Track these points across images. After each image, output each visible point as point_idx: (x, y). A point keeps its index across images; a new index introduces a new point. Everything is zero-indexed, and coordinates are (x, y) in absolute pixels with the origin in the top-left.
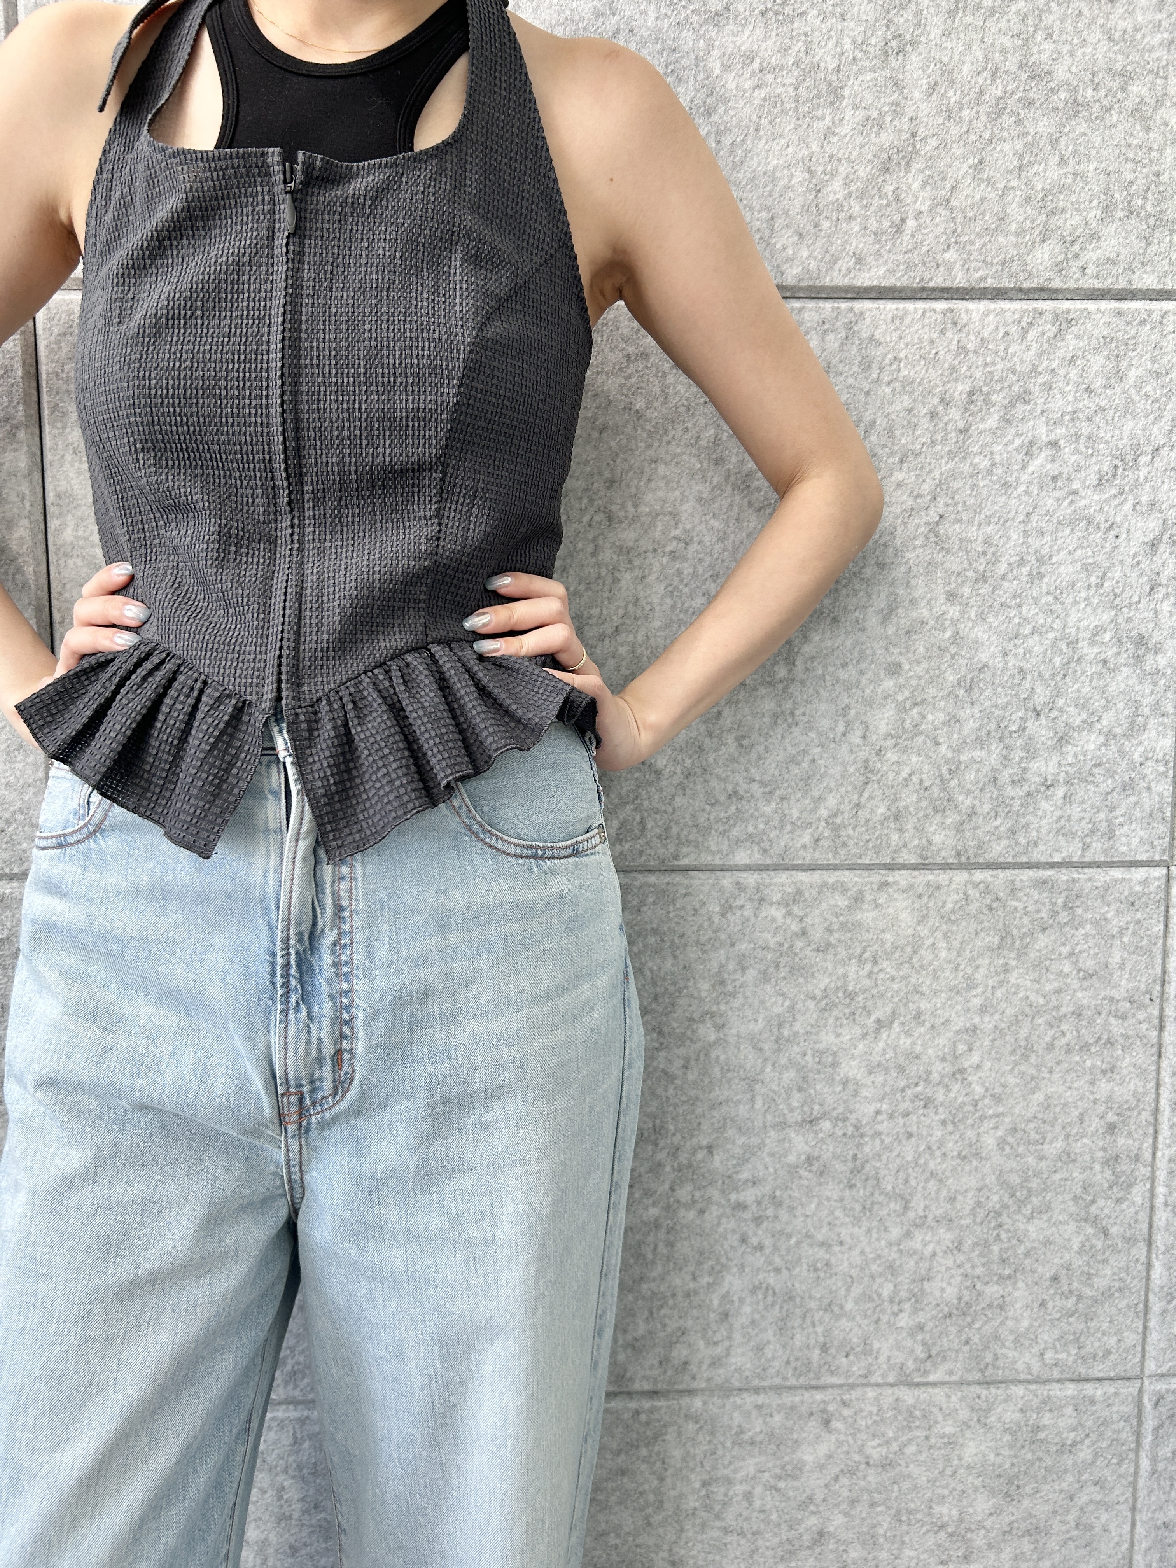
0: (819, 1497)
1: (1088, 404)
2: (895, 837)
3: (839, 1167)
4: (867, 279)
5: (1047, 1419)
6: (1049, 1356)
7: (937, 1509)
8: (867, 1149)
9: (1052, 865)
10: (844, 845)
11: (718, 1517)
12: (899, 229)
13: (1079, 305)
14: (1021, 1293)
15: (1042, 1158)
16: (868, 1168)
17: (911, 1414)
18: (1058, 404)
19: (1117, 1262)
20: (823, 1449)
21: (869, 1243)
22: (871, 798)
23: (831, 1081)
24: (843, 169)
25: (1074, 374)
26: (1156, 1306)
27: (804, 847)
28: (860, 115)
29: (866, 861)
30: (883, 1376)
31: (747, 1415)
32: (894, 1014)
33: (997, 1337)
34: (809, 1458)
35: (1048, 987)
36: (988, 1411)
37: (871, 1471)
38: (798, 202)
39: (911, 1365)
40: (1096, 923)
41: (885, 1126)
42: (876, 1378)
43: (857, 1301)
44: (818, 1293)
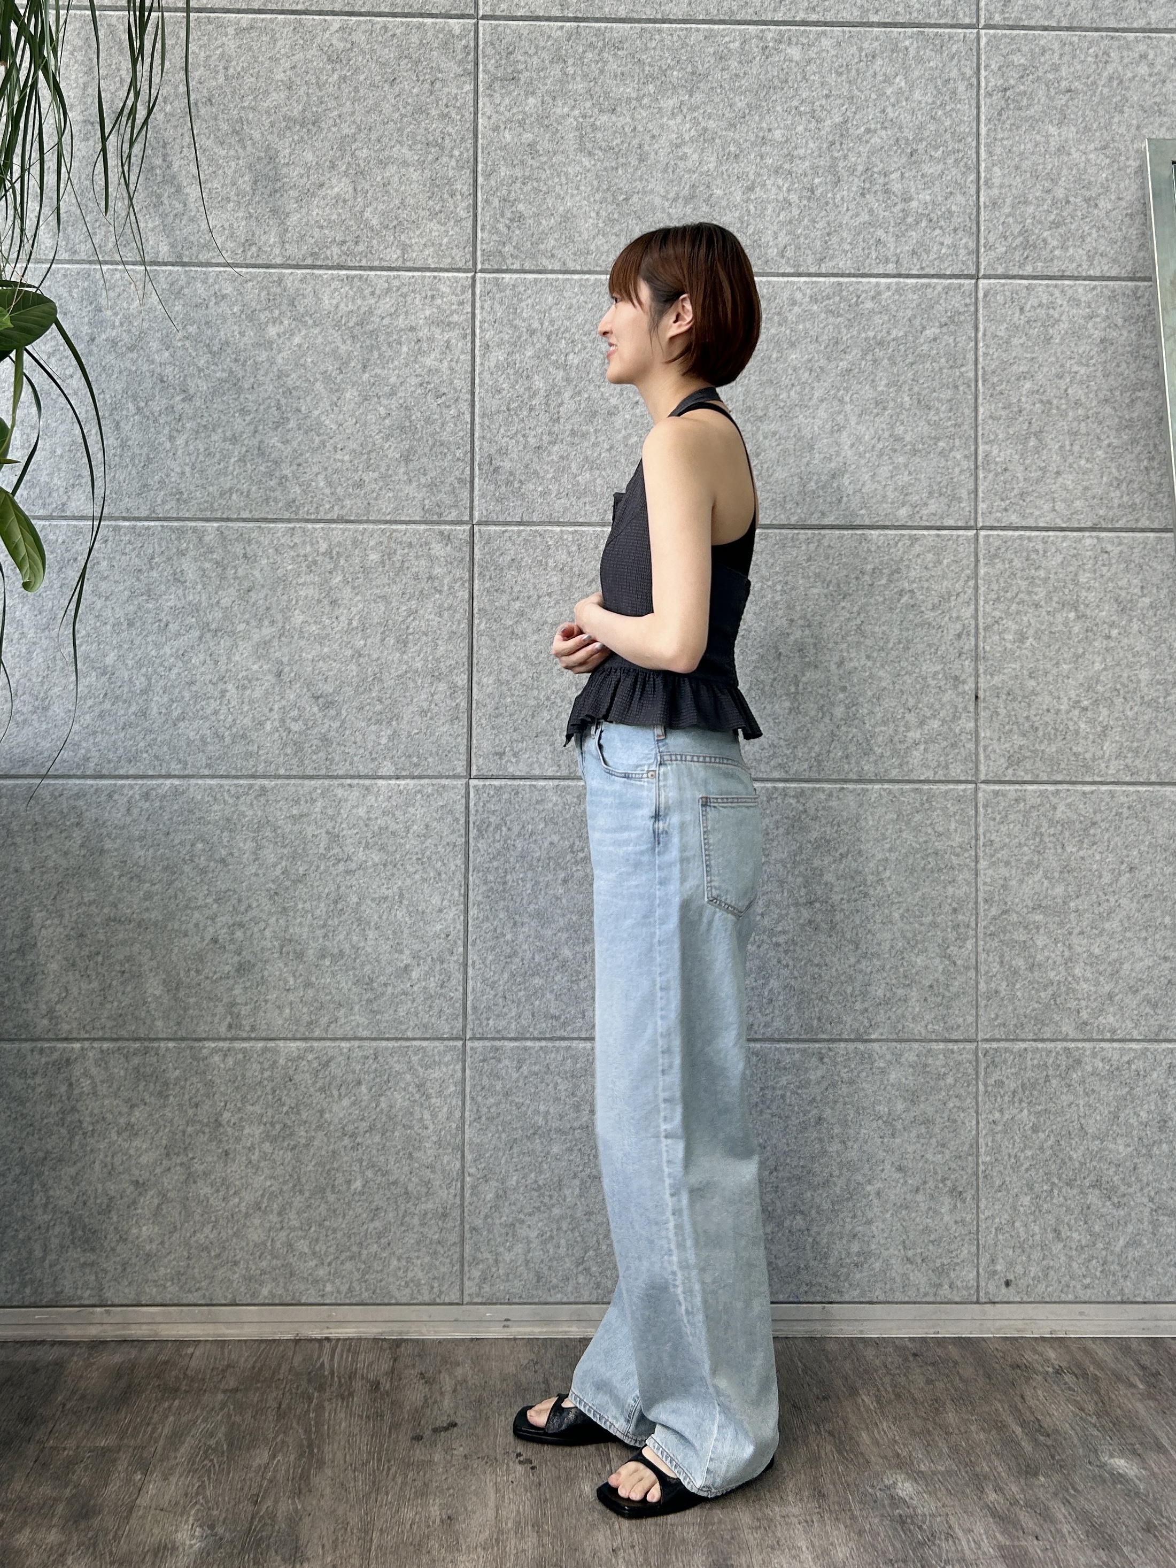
0: (819, 1098)
1: (926, 574)
2: (846, 767)
3: (823, 925)
4: (826, 522)
5: (930, 1061)
6: (930, 1026)
7: (877, 1108)
8: (838, 918)
9: (920, 782)
10: (823, 770)
11: (768, 1108)
12: (840, 501)
13: (921, 532)
14: (914, 994)
15: (922, 925)
16: (838, 927)
17: (862, 1055)
18: (913, 574)
19: (961, 979)
20: (820, 1073)
21: (840, 965)
22: (835, 747)
23: (819, 883)
24: (815, 478)
25: (919, 561)
26: (983, 1003)
27: (804, 770)
28: (822, 456)
29: (833, 778)
30: (849, 1035)
31: (782, 1053)
32: (848, 851)
33: (904, 1016)
34: (812, 1077)
35: (921, 840)
36: (901, 1055)
37: (844, 1086)
38: (796, 490)
39: (862, 1030)
40: (942, 809)
41: (845, 906)
42: (845, 1036)
43: (835, 995)
44: (816, 990)
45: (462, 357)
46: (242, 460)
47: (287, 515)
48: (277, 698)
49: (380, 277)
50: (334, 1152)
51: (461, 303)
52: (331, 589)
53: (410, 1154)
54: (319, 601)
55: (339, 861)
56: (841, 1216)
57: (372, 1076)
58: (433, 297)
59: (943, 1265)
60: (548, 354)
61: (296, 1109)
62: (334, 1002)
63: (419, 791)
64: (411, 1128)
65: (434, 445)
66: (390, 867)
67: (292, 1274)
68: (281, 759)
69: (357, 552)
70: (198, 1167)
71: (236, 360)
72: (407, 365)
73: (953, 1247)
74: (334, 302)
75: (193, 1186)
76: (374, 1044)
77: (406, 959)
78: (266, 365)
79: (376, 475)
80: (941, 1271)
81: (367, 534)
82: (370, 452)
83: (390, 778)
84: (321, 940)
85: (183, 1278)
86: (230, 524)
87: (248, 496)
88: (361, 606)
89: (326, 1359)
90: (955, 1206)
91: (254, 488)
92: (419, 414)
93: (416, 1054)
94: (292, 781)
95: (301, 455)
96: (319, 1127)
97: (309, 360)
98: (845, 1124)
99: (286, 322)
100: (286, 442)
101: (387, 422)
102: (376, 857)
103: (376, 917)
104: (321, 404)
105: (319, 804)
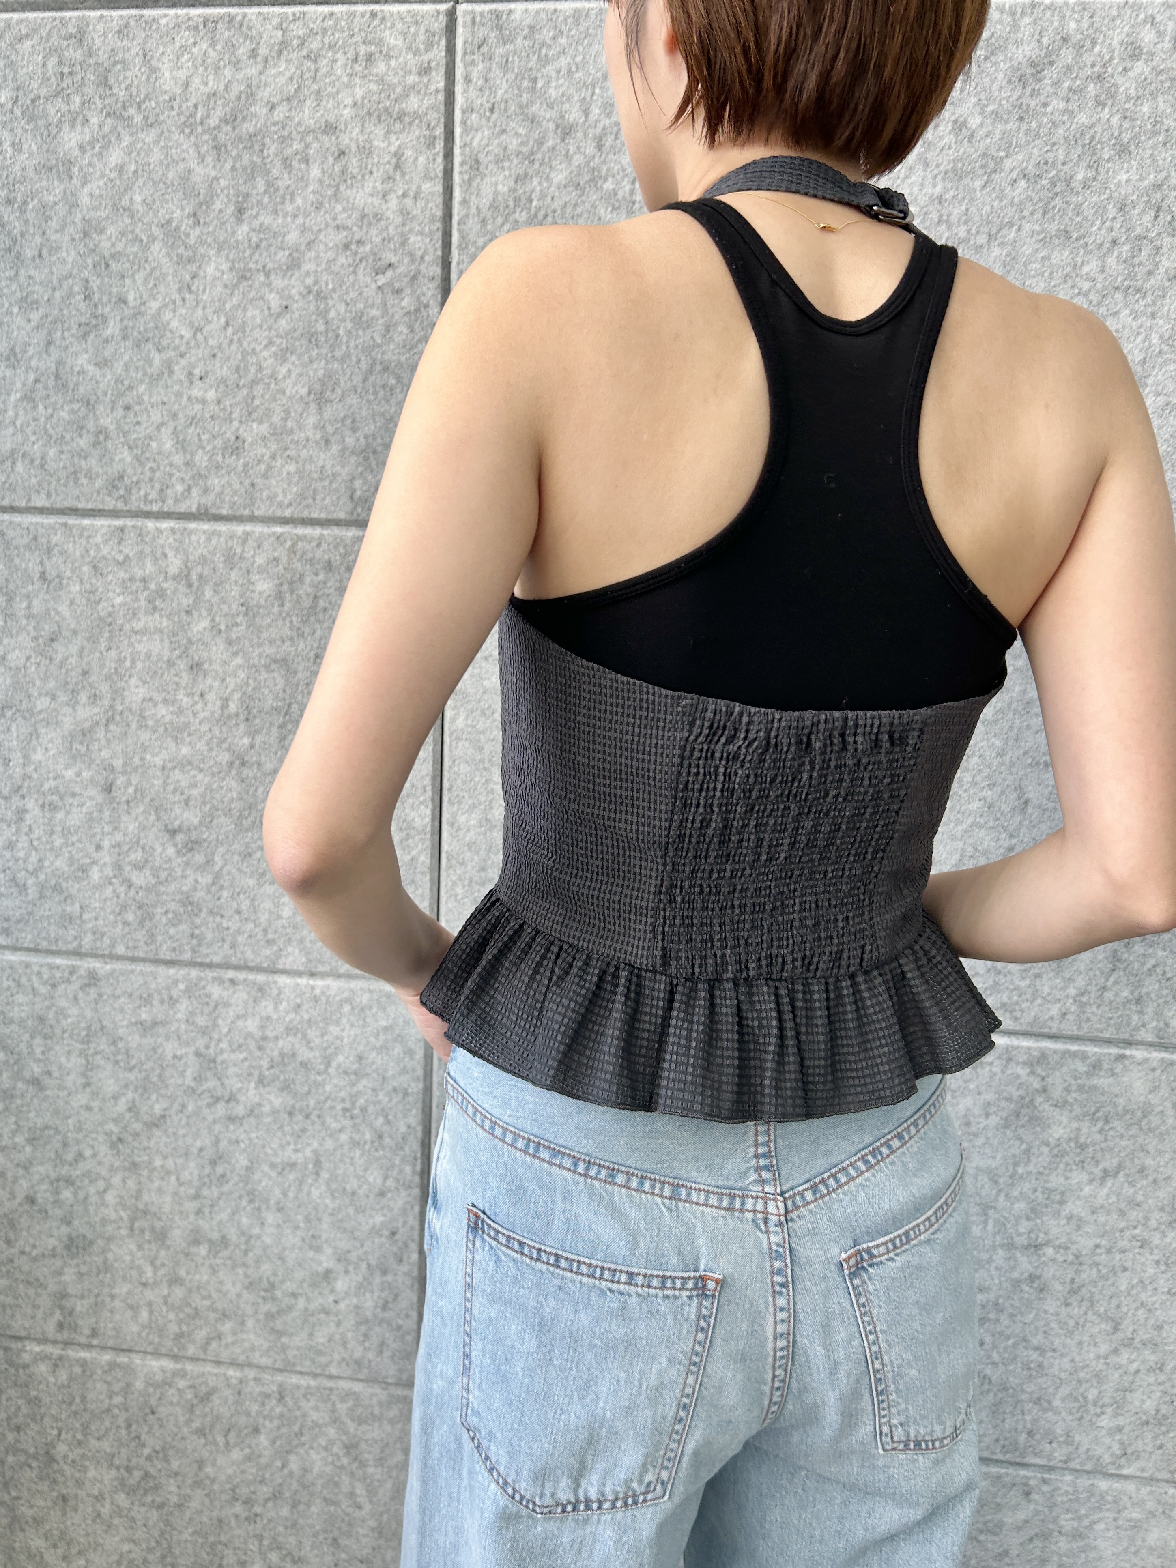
0: (1014, 1552)
2: (1136, 1017)
3: (1058, 1287)
8: (1084, 1276)
10: (1088, 1020)
16: (1084, 1290)
17: (1102, 1497)
20: (1021, 1515)
21: (1080, 1354)
22: (1116, 982)
23: (1057, 1215)
27: (1052, 1018)
29: (1107, 1035)
30: (1082, 1464)
32: (1119, 1168)
34: (1008, 1520)
37: (1063, 1539)
39: (1107, 1459)
41: (1103, 1258)
42: (1075, 1465)
43: (1063, 1400)
44: (1030, 1388)
45: (426, 187)
46: (29, 397)
47: (110, 504)
48: (107, 829)
49: (266, 18)
50: (220, 1520)
51: (425, 70)
52: (190, 642)
53: (335, 1540)
54: (170, 664)
55: (218, 1100)
57: (276, 1423)
58: (369, 58)
60: (596, 178)
61: (162, 1453)
62: (215, 1310)
63: (348, 1000)
64: (336, 1503)
65: (371, 371)
66: (299, 1117)
68: (119, 930)
69: (233, 575)
70: (26, 1511)
71: (9, 202)
72: (319, 206)
74: (182, 75)
75: (21, 1534)
76: (279, 1377)
77: (326, 1261)
78: (62, 210)
79: (264, 428)
81: (251, 543)
82: (253, 383)
83: (299, 974)
84: (192, 1217)
86: (17, 518)
87: (42, 466)
88: (242, 675)
91: (52, 452)
92: (342, 308)
93: (343, 1400)
94: (139, 967)
95: (130, 388)
96: (197, 1484)
97: (138, 198)
99: (94, 120)
100: (103, 364)
101: (283, 323)
102: (277, 1100)
103: (277, 1192)
104: (162, 288)
105: (183, 1007)
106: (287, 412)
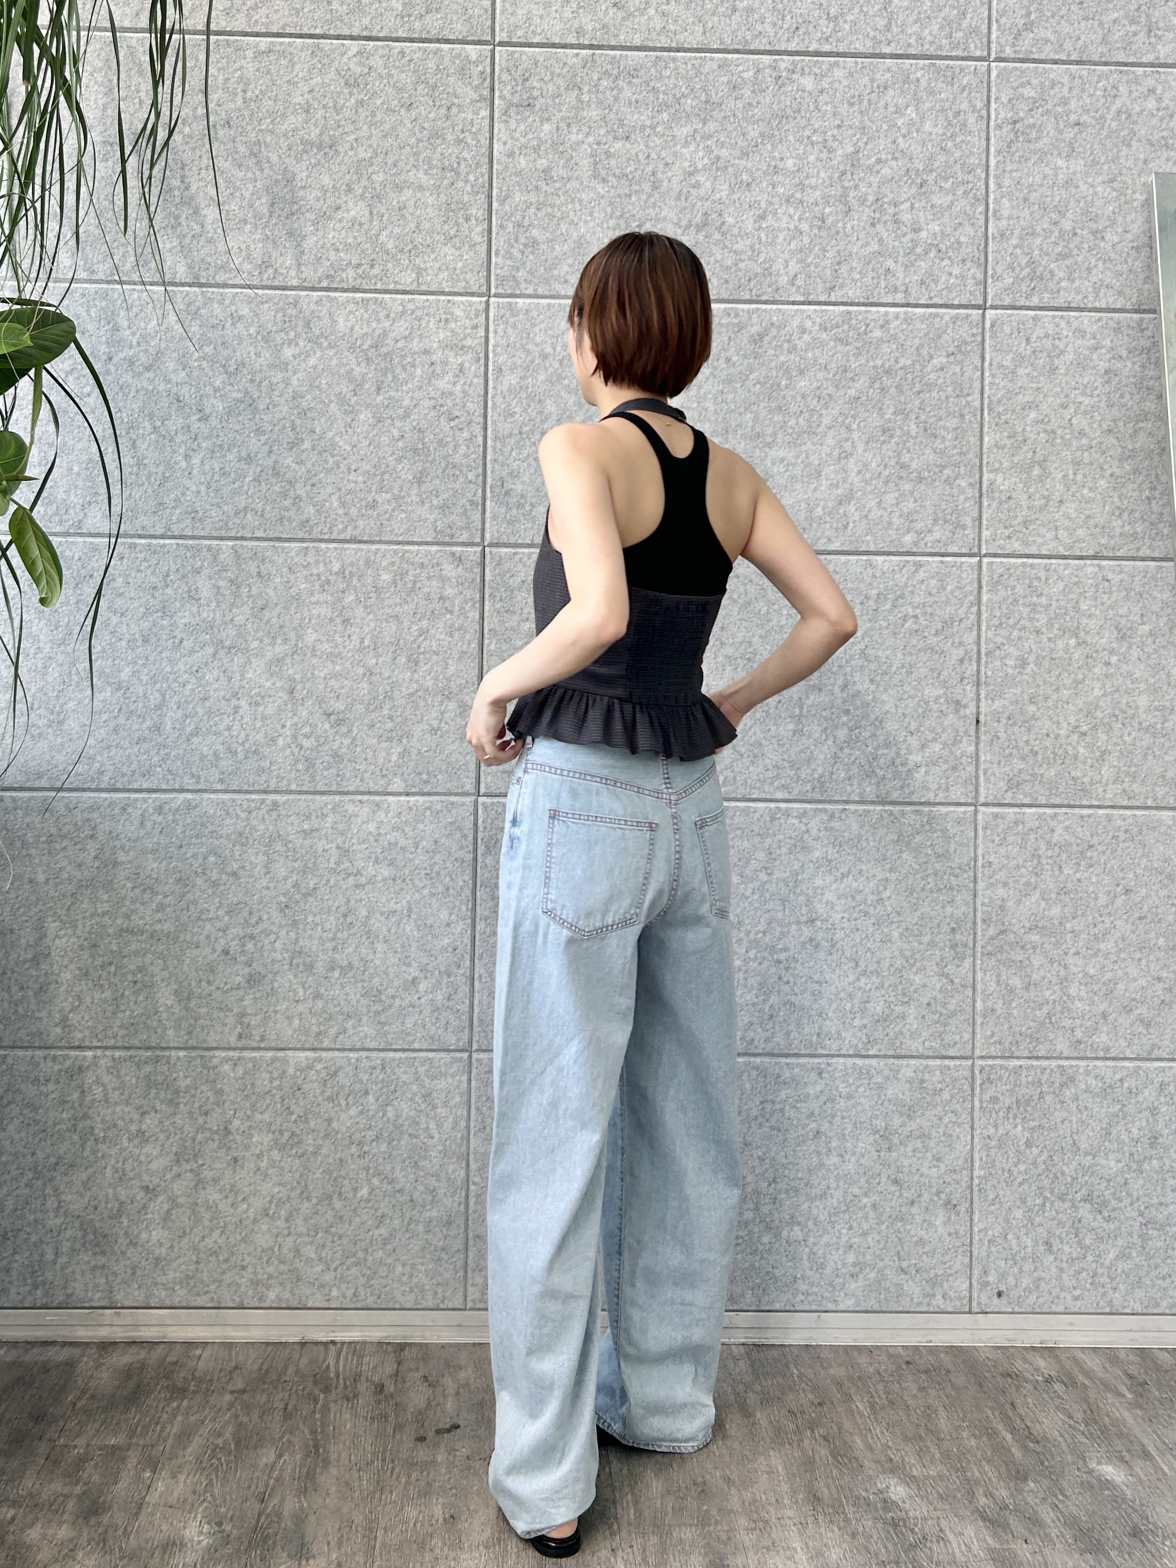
0: (817, 1112)
1: (930, 600)
2: (849, 788)
3: (825, 944)
4: (832, 547)
5: (927, 1076)
6: (927, 1044)
7: (874, 1122)
8: (838, 936)
9: (921, 804)
10: (826, 791)
12: (846, 527)
13: (925, 558)
14: (912, 1011)
15: (921, 944)
16: (838, 945)
17: (861, 1072)
18: (917, 599)
19: (958, 997)
20: (818, 1088)
21: (840, 983)
22: (838, 769)
23: (820, 901)
24: (822, 503)
25: (923, 587)
26: (979, 1020)
27: (807, 791)
28: (829, 482)
29: (836, 799)
30: (847, 1051)
31: (782, 1068)
32: (850, 871)
33: (902, 1033)
34: (812, 1092)
35: (921, 861)
36: (898, 1071)
37: (842, 1100)
38: (803, 516)
39: (860, 1046)
40: (942, 831)
41: (846, 925)
42: (844, 1052)
43: (834, 1012)
44: (815, 1007)
45: (475, 380)
46: (257, 480)
47: (301, 535)
48: (289, 715)
49: (394, 300)
50: (341, 1160)
51: (475, 327)
52: (344, 608)
53: (416, 1163)
54: (331, 620)
55: (349, 875)
56: (837, 1227)
57: (379, 1086)
58: (447, 321)
59: (936, 1276)
60: (560, 378)
61: (304, 1118)
63: (429, 808)
64: (416, 1137)
65: (446, 467)
66: (399, 882)
67: (298, 1279)
68: (293, 775)
69: (369, 572)
70: (207, 1174)
71: (252, 381)
72: (420, 388)
73: (947, 1258)
74: (349, 324)
75: (202, 1192)
76: (382, 1055)
77: (414, 972)
78: (282, 386)
79: (389, 496)
80: (934, 1282)
81: (380, 554)
82: (384, 473)
83: (399, 794)
84: (330, 953)
85: (192, 1282)
86: (245, 543)
87: (262, 515)
88: (372, 625)
89: (331, 1361)
90: (950, 1218)
91: (268, 508)
92: (432, 437)
93: (422, 1065)
94: (304, 797)
95: (315, 475)
96: (327, 1136)
97: (324, 382)
98: (842, 1137)
99: (302, 344)
100: (300, 463)
101: (400, 444)
102: (386, 872)
103: (384, 930)
104: (335, 426)
105: (330, 819)
106: (401, 487)
